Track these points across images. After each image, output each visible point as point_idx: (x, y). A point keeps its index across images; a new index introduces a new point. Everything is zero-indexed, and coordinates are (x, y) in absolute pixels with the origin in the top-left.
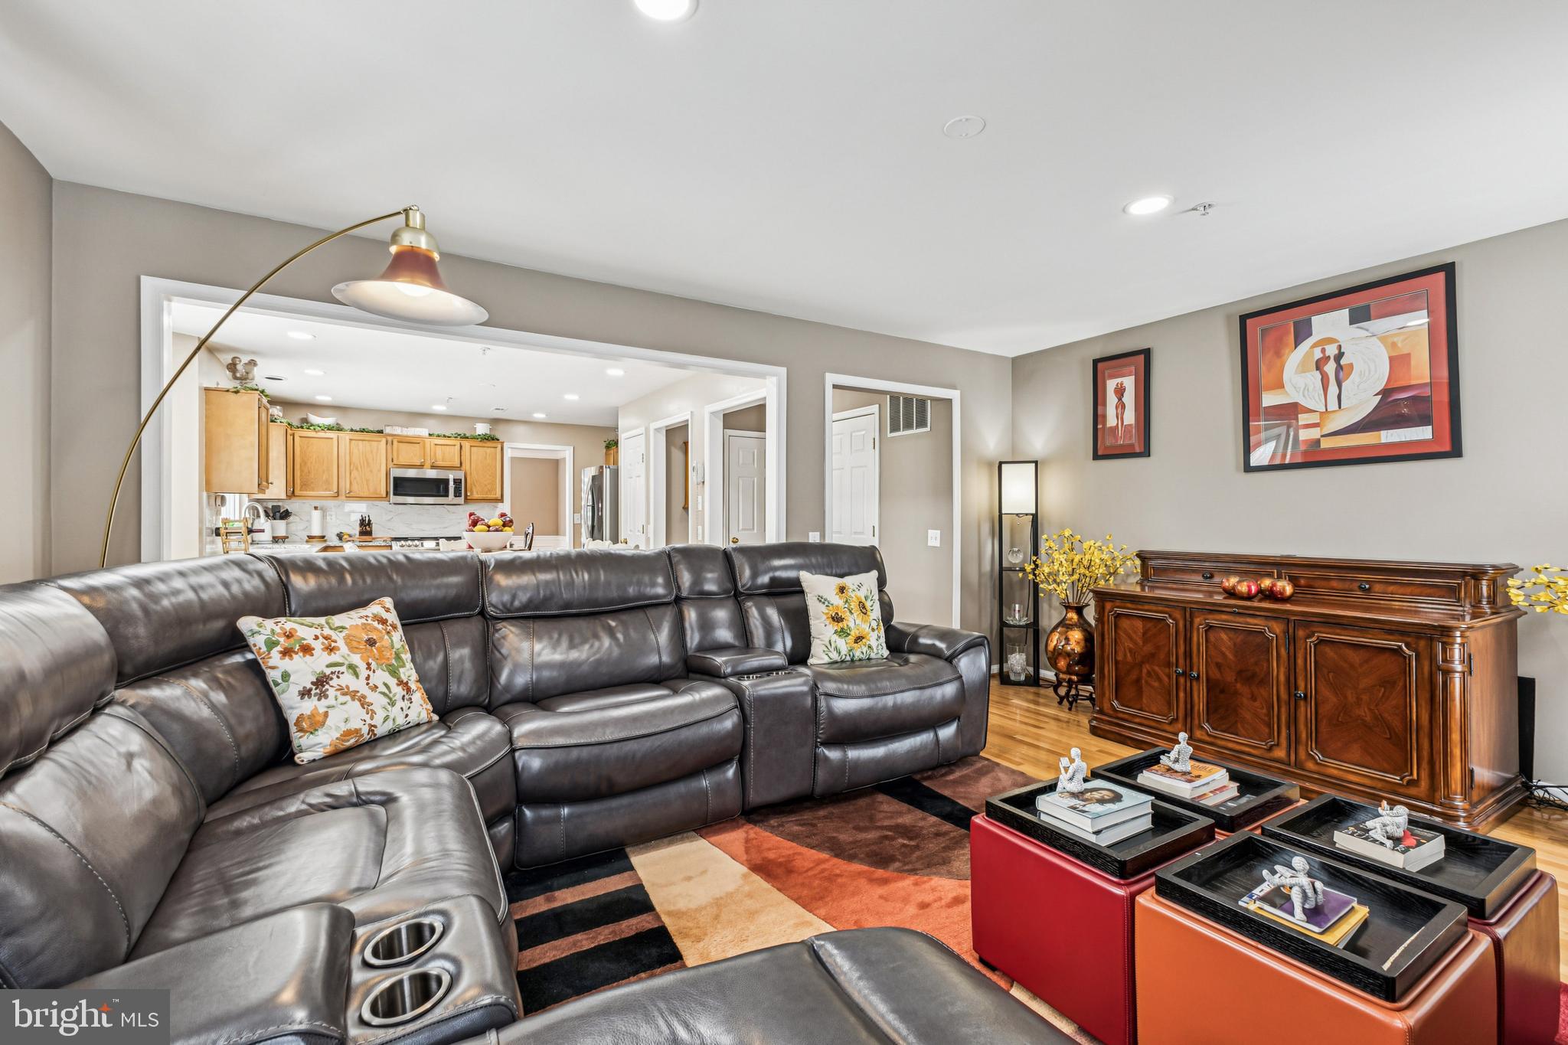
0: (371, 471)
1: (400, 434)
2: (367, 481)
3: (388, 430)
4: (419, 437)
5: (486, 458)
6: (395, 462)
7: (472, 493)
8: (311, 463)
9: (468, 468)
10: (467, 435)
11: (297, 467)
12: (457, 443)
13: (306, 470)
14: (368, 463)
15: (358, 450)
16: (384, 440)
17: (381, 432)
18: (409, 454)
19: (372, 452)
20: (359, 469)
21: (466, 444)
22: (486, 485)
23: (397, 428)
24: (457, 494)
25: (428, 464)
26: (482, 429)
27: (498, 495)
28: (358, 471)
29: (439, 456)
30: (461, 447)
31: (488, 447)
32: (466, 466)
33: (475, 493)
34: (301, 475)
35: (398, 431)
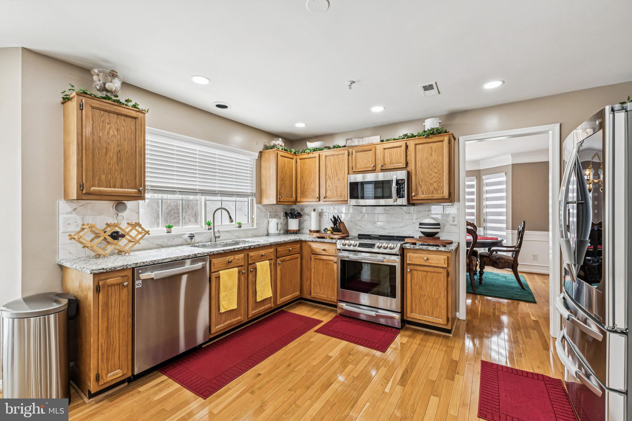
0: (339, 179)
1: (357, 144)
2: (336, 187)
3: (349, 143)
4: (372, 144)
5: (431, 155)
6: (354, 170)
7: (417, 194)
8: (306, 177)
9: (413, 168)
10: (415, 134)
11: (299, 181)
12: (402, 143)
13: (303, 183)
14: (337, 173)
15: (331, 163)
16: (346, 152)
17: (345, 146)
18: (364, 160)
19: (339, 163)
20: (332, 179)
21: (411, 143)
22: (431, 184)
23: (355, 139)
24: (400, 195)
25: (379, 167)
26: (430, 124)
27: (446, 194)
28: (330, 180)
29: (387, 160)
30: (407, 147)
31: (434, 142)
32: (411, 167)
33: (420, 192)
34: (301, 187)
35: (356, 142)
